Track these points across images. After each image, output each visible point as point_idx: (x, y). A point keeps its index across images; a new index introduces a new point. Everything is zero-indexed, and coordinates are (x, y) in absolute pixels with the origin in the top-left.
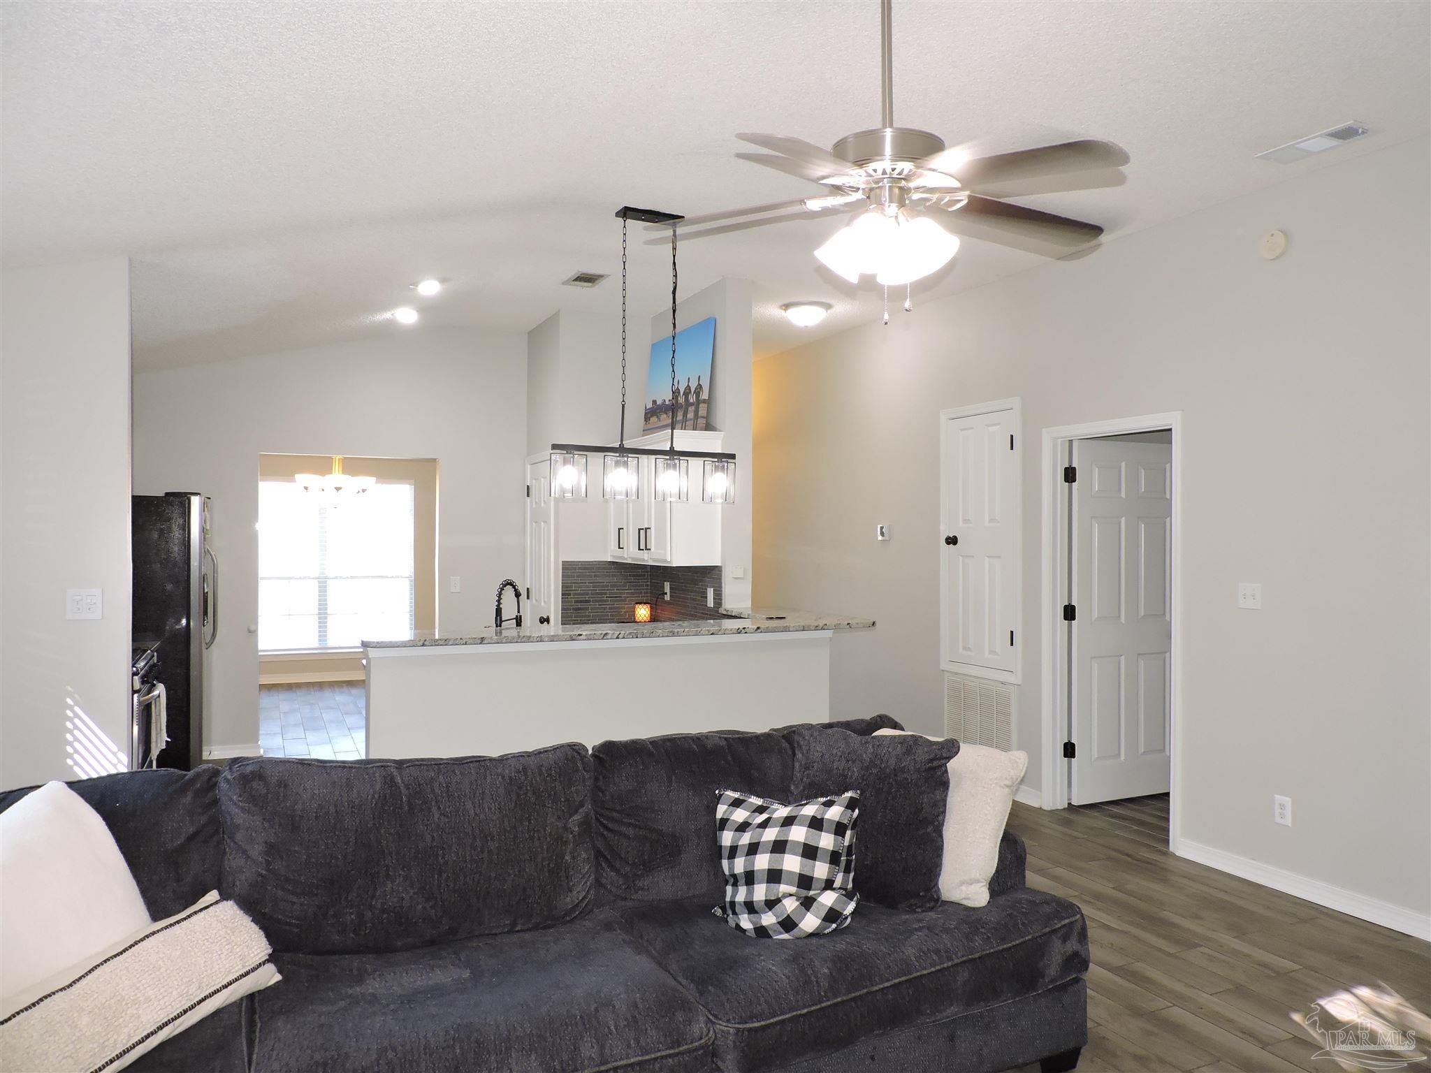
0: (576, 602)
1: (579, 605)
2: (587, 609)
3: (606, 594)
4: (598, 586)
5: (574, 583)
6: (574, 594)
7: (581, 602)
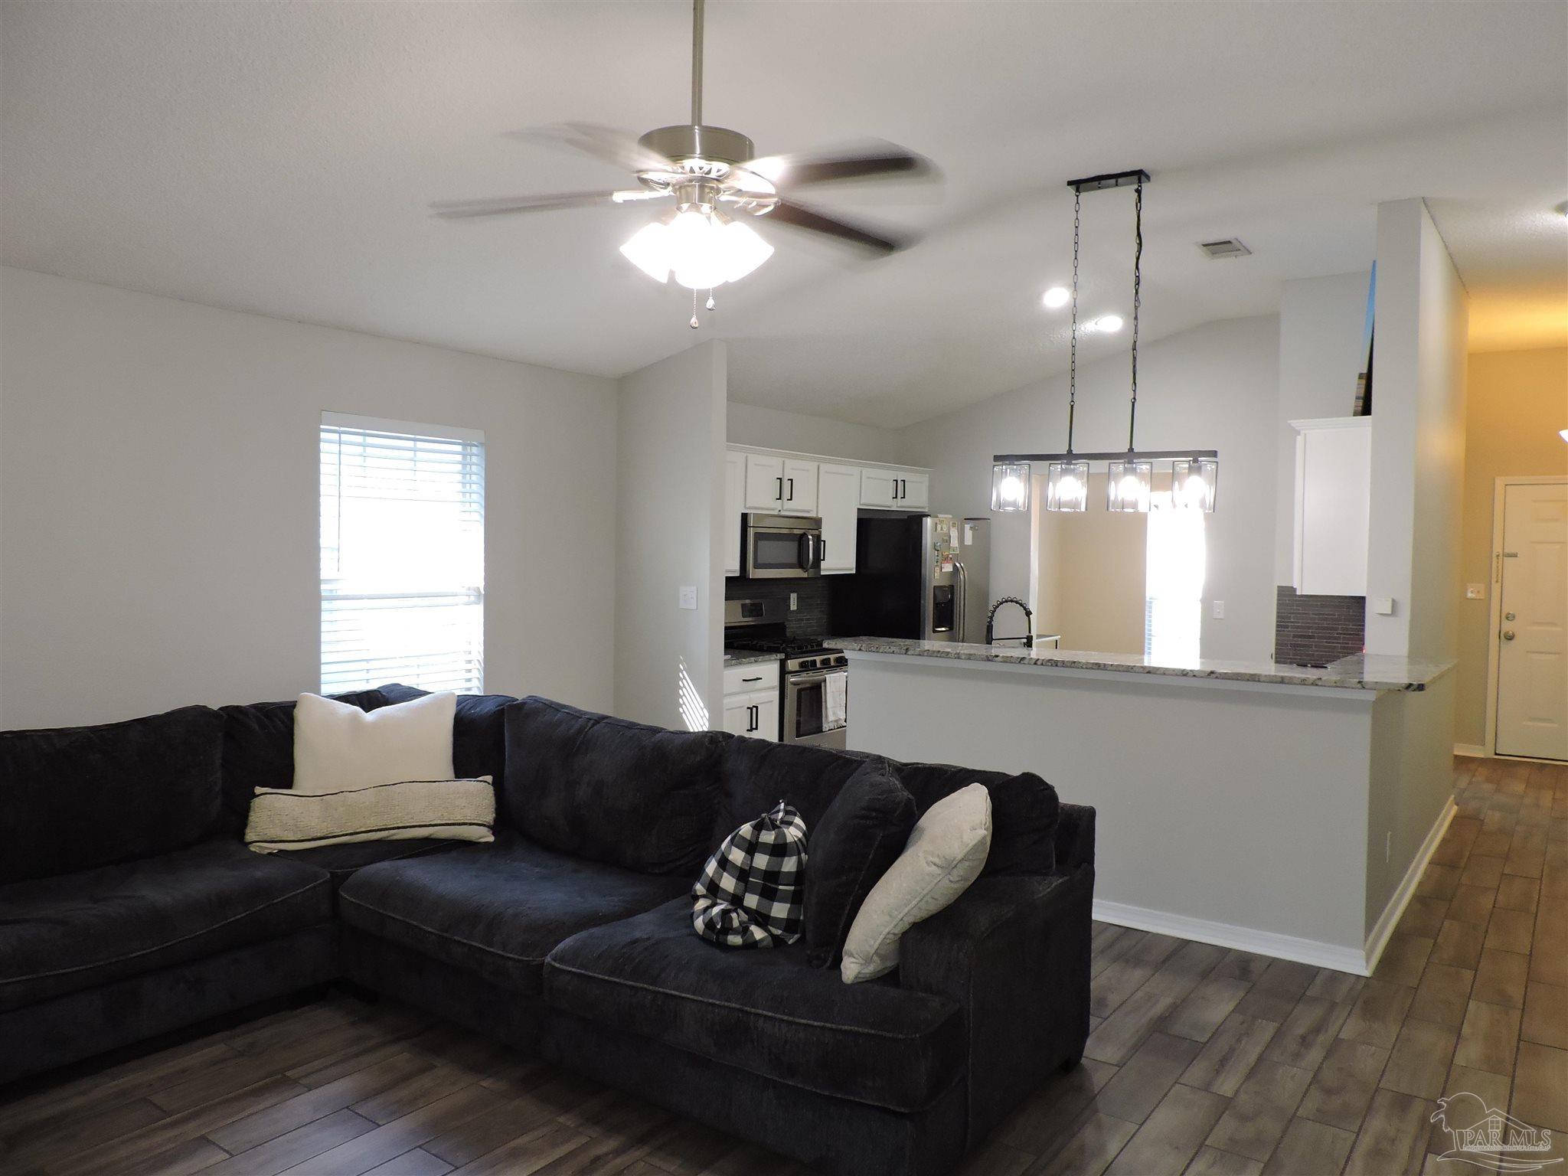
0: (1294, 636)
1: (1300, 641)
2: (1310, 646)
3: (1336, 629)
4: (1326, 619)
5: (1293, 613)
6: (1292, 627)
7: (1300, 636)
